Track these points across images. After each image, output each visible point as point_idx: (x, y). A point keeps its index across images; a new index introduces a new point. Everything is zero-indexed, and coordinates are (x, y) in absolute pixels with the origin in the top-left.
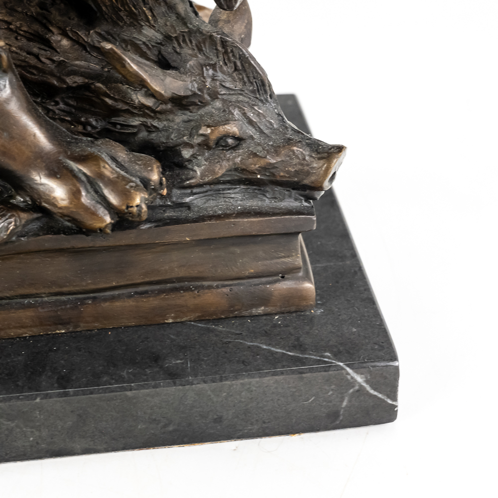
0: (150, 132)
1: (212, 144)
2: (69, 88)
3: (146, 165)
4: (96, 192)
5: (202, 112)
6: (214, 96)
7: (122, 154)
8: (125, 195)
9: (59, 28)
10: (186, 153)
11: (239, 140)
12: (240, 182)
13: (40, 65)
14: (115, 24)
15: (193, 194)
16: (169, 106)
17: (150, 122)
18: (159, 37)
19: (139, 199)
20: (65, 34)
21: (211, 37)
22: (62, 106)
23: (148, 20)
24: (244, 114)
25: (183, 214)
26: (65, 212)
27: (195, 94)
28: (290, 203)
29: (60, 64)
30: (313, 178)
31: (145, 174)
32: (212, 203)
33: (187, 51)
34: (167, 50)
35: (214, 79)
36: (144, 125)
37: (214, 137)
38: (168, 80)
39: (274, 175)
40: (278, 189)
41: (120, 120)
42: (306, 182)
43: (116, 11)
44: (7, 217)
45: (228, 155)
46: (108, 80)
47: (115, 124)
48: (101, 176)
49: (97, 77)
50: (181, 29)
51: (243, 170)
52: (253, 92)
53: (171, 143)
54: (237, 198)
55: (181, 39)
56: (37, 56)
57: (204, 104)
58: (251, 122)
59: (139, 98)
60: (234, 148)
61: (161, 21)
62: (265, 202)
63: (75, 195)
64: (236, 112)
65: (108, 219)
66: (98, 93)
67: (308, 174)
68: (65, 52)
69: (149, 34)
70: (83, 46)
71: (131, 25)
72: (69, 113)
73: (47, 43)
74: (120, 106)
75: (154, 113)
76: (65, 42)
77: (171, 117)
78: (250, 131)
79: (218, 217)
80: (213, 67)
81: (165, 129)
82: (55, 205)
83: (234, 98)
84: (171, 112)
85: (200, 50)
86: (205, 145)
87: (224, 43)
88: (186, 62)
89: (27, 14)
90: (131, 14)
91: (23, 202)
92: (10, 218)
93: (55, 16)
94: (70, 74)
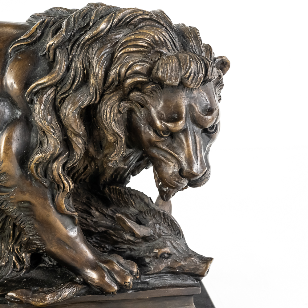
0: (131, 251)
1: (159, 256)
2: (99, 232)
3: (132, 265)
4: (111, 276)
5: (154, 243)
6: (160, 236)
7: (122, 261)
8: (124, 278)
9: (95, 208)
10: (147, 260)
11: (170, 255)
12: (169, 273)
13: (87, 223)
14: (118, 206)
15: (150, 278)
16: (140, 240)
17: (131, 247)
18: (137, 211)
19: (129, 279)
20: (97, 210)
21: (159, 212)
22: (94, 240)
23: (132, 205)
24: (172, 244)
25: (145, 286)
26: (98, 285)
27: (152, 235)
28: (190, 282)
29: (96, 222)
30: (200, 271)
31: (131, 269)
32: (157, 282)
33: (148, 217)
34: (140, 217)
35: (159, 229)
36: (129, 248)
37: (160, 253)
39: (183, 270)
40: (185, 276)
41: (119, 246)
42: (198, 273)
43: (119, 200)
44: (73, 287)
45: (165, 261)
46: (114, 229)
47: (116, 248)
48: (114, 269)
49: (110, 228)
50: (146, 208)
51: (171, 268)
52: (175, 235)
53: (141, 256)
54: (168, 280)
55: (146, 213)
56: (86, 219)
57: (155, 239)
58: (174, 247)
59: (128, 237)
60: (167, 258)
61: (138, 205)
62: (179, 282)
63: (102, 277)
64: (168, 243)
65: (116, 288)
66: (110, 234)
67: (198, 269)
68: (97, 217)
69: (133, 210)
70: (104, 215)
71: (125, 206)
72: (97, 243)
73: (90, 214)
74: (120, 240)
75: (134, 243)
76: (97, 213)
77: (141, 245)
78: (174, 251)
79: (160, 288)
80: (159, 224)
81: (138, 250)
82: (93, 282)
83: (167, 237)
84: (141, 243)
85: (154, 217)
86: (156, 257)
87: (164, 214)
88: (148, 222)
89: (81, 202)
90: (125, 202)
91: (79, 280)
92: (74, 287)
93: (93, 202)
94: (99, 227)
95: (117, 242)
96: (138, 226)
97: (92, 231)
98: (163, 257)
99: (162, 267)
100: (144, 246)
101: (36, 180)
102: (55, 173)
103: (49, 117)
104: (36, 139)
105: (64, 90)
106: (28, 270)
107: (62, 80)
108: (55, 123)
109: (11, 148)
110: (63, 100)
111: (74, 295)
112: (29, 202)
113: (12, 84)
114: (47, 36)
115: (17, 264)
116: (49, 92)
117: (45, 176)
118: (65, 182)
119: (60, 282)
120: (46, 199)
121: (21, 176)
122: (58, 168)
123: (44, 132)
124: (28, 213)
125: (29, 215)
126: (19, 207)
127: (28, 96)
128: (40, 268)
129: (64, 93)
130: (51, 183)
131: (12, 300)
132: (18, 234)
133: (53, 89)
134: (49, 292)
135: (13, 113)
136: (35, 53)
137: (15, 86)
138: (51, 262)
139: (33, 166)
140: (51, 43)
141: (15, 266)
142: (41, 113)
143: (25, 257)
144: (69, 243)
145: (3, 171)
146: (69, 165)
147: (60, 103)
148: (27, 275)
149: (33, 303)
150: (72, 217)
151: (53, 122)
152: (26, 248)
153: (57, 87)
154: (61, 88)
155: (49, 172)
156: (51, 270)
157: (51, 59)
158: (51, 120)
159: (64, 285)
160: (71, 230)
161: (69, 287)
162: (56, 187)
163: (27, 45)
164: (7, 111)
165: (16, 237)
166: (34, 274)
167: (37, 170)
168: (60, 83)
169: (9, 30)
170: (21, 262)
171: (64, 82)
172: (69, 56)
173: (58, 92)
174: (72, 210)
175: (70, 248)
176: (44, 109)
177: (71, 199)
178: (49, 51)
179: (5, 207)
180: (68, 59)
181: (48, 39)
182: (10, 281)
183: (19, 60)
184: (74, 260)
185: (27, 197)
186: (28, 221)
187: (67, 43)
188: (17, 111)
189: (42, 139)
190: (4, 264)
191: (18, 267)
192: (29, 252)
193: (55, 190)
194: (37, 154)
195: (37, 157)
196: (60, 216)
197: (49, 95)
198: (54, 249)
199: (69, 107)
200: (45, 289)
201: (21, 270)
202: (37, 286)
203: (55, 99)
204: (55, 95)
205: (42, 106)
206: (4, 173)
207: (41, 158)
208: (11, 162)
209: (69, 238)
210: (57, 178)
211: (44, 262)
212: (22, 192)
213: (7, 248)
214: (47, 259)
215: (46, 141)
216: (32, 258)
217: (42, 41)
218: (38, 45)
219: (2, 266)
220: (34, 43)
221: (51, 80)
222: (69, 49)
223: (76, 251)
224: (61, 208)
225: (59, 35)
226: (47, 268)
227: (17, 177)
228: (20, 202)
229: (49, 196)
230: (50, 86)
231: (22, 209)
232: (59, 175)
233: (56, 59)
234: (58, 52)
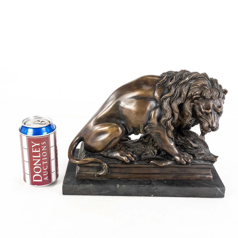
0: (190, 152)
1: (200, 154)
2: (180, 145)
3: (191, 156)
4: (184, 159)
5: (198, 149)
6: (200, 147)
7: (187, 154)
8: (188, 160)
9: (179, 137)
10: (196, 155)
11: (204, 154)
12: (203, 160)
13: (176, 141)
14: (187, 137)
15: (196, 161)
16: (194, 148)
17: (190, 150)
18: (193, 139)
19: (190, 160)
20: (180, 137)
21: (201, 139)
22: (178, 147)
23: (192, 136)
24: (205, 150)
25: (195, 164)
26: (180, 161)
27: (198, 147)
28: (210, 164)
29: (179, 141)
30: (214, 160)
31: (191, 157)
32: (199, 163)
33: (197, 141)
34: (194, 141)
35: (201, 145)
36: (190, 151)
37: (200, 153)
38: (195, 145)
39: (208, 159)
40: (208, 161)
41: (186, 150)
42: (213, 161)
43: (187, 135)
45: (202, 156)
46: (185, 144)
47: (185, 151)
48: (185, 157)
49: (184, 144)
50: (196, 138)
51: (204, 158)
52: (206, 147)
53: (194, 154)
54: (202, 162)
55: (196, 139)
56: (176, 140)
57: (199, 148)
58: (205, 152)
59: (190, 147)
60: (203, 155)
61: (193, 137)
62: (206, 163)
63: (181, 159)
64: (203, 150)
65: (185, 163)
66: (184, 146)
67: (213, 159)
68: (180, 140)
69: (192, 138)
70: (182, 139)
71: (189, 137)
72: (179, 149)
73: (177, 139)
74: (187, 148)
75: (191, 149)
76: (180, 139)
77: (194, 150)
78: (205, 153)
79: (200, 165)
80: (201, 143)
81: (193, 152)
82: (178, 160)
83: (203, 148)
84: (194, 149)
85: (199, 141)
86: (199, 154)
87: (202, 140)
88: (197, 143)
90: (189, 136)
92: (172, 161)
93: (178, 135)
94: (180, 143)
95: (186, 149)
96: (193, 143)
97: (178, 144)
98: (201, 154)
99: (201, 158)
100: (195, 150)
101: (162, 126)
102: (169, 124)
103: (168, 107)
104: (163, 113)
105: (173, 98)
106: (156, 155)
107: (173, 95)
108: (170, 108)
109: (155, 115)
110: (173, 101)
111: (171, 164)
112: (159, 133)
113: (157, 96)
114: (168, 81)
115: (153, 153)
116: (168, 99)
117: (165, 125)
118: (171, 127)
119: (167, 160)
120: (165, 132)
121: (158, 125)
122: (170, 123)
123: (166, 111)
124: (158, 136)
125: (158, 137)
126: (156, 134)
127: (162, 99)
128: (160, 155)
129: (173, 99)
130: (167, 127)
131: (152, 164)
132: (153, 143)
133: (170, 98)
134: (164, 162)
135: (156, 105)
136: (164, 86)
137: (158, 96)
138: (164, 153)
139: (162, 121)
140: (170, 83)
141: (152, 154)
142: (166, 105)
143: (156, 151)
144: (171, 147)
145: (152, 123)
146: (173, 122)
147: (172, 102)
148: (156, 157)
149: (159, 165)
150: (172, 139)
151: (169, 108)
152: (156, 148)
153: (171, 97)
154: (172, 98)
155: (166, 124)
156: (163, 156)
157: (170, 88)
158: (169, 107)
159: (168, 160)
160: (172, 143)
161: (170, 161)
162: (168, 128)
163: (162, 83)
164: (154, 104)
165: (153, 144)
166: (158, 157)
167: (163, 123)
168: (172, 96)
169: (156, 78)
170: (154, 153)
171: (174, 96)
172: (175, 88)
173: (171, 99)
174: (173, 136)
175: (171, 149)
176: (167, 104)
177: (172, 133)
178: (169, 86)
179: (152, 134)
180: (175, 89)
181: (169, 82)
182: (151, 158)
183: (160, 88)
184: (172, 153)
185: (159, 131)
186: (158, 139)
187: (175, 84)
188: (158, 104)
189: (165, 113)
190: (149, 153)
191: (153, 154)
192: (157, 150)
193: (168, 130)
194: (163, 118)
195: (163, 119)
196: (168, 138)
197: (169, 99)
198: (166, 149)
199: (175, 104)
200: (162, 161)
201: (154, 155)
202: (159, 160)
203: (170, 101)
204: (170, 100)
205: (166, 103)
206: (153, 123)
207: (165, 119)
208: (155, 120)
209: (171, 145)
210: (169, 126)
211: (161, 153)
212: (158, 130)
213: (150, 148)
214: (162, 152)
215: (166, 114)
216: (158, 152)
217: (167, 82)
218: (165, 84)
219: (148, 153)
220: (164, 83)
221: (170, 95)
222: (176, 86)
223: (173, 150)
224: (169, 135)
225: (173, 81)
226: (162, 155)
227: (156, 125)
228: (156, 133)
229: (166, 132)
230: (169, 97)
231: (157, 135)
232: (170, 125)
233: (171, 88)
234: (172, 86)
